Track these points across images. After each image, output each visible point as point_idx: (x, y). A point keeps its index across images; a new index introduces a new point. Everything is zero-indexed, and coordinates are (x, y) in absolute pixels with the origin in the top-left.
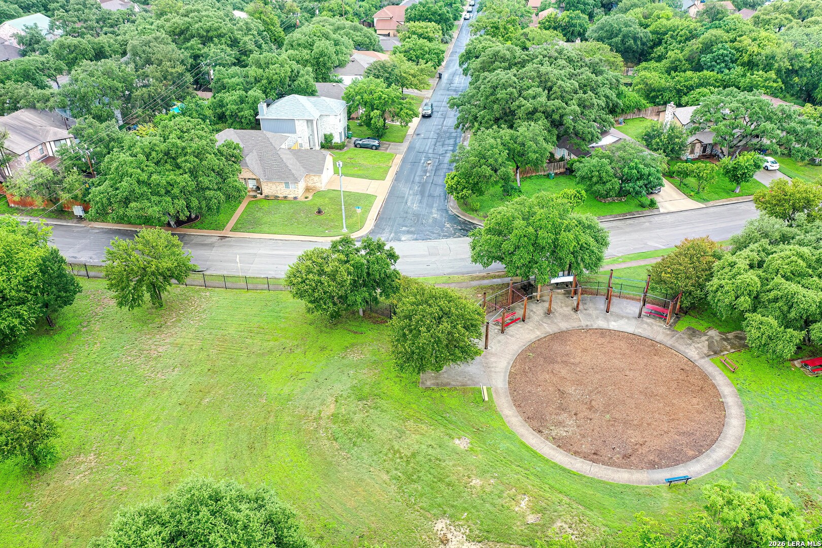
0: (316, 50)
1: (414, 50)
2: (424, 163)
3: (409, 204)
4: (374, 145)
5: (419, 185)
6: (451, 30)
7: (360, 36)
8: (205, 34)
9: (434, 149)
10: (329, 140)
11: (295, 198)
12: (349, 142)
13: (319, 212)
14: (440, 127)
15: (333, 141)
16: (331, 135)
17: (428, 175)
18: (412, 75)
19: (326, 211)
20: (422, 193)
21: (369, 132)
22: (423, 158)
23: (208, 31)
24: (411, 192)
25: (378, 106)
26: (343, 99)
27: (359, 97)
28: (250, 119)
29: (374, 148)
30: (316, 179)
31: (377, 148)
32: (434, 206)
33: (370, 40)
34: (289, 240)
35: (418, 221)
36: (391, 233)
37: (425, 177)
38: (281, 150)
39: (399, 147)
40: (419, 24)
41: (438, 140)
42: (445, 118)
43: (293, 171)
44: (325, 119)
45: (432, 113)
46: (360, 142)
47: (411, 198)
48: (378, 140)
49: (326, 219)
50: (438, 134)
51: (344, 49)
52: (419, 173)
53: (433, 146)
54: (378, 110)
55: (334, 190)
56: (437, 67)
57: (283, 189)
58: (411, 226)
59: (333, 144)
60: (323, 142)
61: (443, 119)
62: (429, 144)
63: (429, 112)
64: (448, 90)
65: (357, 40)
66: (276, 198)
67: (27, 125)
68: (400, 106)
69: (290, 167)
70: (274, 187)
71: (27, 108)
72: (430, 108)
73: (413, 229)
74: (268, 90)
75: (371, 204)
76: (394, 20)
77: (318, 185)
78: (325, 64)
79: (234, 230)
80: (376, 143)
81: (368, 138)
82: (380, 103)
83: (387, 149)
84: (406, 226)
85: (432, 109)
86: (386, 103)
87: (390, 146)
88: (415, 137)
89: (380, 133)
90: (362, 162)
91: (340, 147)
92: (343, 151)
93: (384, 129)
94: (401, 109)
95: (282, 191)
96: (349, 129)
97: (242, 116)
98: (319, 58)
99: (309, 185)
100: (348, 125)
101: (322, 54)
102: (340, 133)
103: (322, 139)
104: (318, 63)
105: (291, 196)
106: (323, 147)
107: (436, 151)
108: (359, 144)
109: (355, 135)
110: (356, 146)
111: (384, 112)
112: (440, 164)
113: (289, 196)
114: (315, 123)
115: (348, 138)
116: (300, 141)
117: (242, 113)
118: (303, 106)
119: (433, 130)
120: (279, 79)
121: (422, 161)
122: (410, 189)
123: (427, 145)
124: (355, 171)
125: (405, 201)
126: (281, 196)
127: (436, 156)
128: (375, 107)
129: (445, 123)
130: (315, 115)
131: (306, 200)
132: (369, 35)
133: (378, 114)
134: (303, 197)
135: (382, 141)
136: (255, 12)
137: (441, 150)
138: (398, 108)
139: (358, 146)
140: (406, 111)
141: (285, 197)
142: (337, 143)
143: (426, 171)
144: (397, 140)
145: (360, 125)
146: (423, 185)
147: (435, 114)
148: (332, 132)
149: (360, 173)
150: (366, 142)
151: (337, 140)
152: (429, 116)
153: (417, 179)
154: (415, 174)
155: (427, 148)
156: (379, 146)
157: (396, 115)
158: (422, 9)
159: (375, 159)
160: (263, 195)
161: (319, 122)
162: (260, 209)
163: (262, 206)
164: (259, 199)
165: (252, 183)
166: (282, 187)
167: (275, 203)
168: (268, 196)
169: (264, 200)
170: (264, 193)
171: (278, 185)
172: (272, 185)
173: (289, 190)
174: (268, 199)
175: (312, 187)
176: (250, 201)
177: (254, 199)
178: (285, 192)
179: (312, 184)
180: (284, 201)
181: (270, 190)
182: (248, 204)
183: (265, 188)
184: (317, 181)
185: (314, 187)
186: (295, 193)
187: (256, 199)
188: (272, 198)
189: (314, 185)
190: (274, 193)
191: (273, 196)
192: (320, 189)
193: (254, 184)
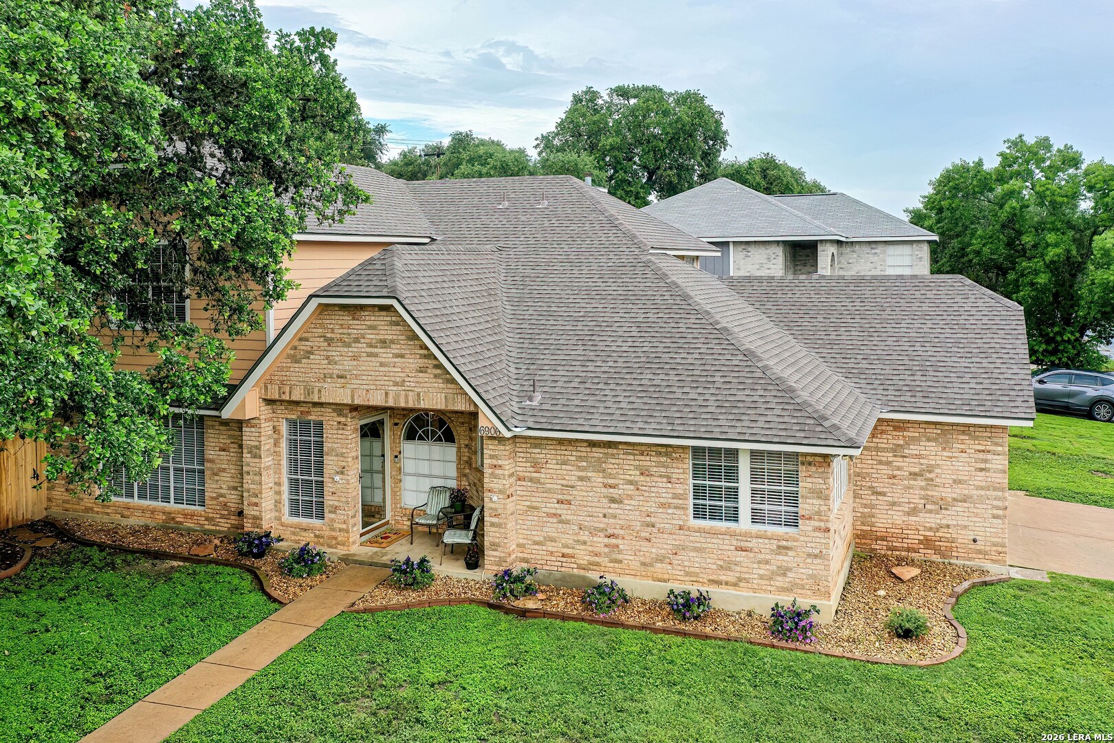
11: (797, 623)
38: (675, 262)
57: (666, 520)
66: (603, 596)
70: (590, 495)
77: (965, 524)
99: (886, 520)
105: (747, 596)
114: (827, 260)
126: (643, 584)
141: (692, 606)
160: (488, 572)
162: (398, 708)
163: (430, 676)
164: (443, 596)
165: (424, 468)
166: (666, 497)
167: (581, 663)
168: (519, 579)
169: (483, 611)
170: (495, 546)
171: (634, 475)
172: (572, 480)
173: (733, 534)
174: (524, 613)
175: (914, 538)
176: (352, 612)
177: (395, 598)
178: (684, 557)
179: (913, 512)
180: (679, 639)
181: (552, 528)
182: (309, 646)
183: (510, 505)
184: (959, 491)
185: (927, 542)
186: (784, 571)
187: (412, 596)
188: (559, 605)
189: (931, 520)
190: (583, 557)
191: (565, 584)
192: (988, 566)
193: (439, 482)
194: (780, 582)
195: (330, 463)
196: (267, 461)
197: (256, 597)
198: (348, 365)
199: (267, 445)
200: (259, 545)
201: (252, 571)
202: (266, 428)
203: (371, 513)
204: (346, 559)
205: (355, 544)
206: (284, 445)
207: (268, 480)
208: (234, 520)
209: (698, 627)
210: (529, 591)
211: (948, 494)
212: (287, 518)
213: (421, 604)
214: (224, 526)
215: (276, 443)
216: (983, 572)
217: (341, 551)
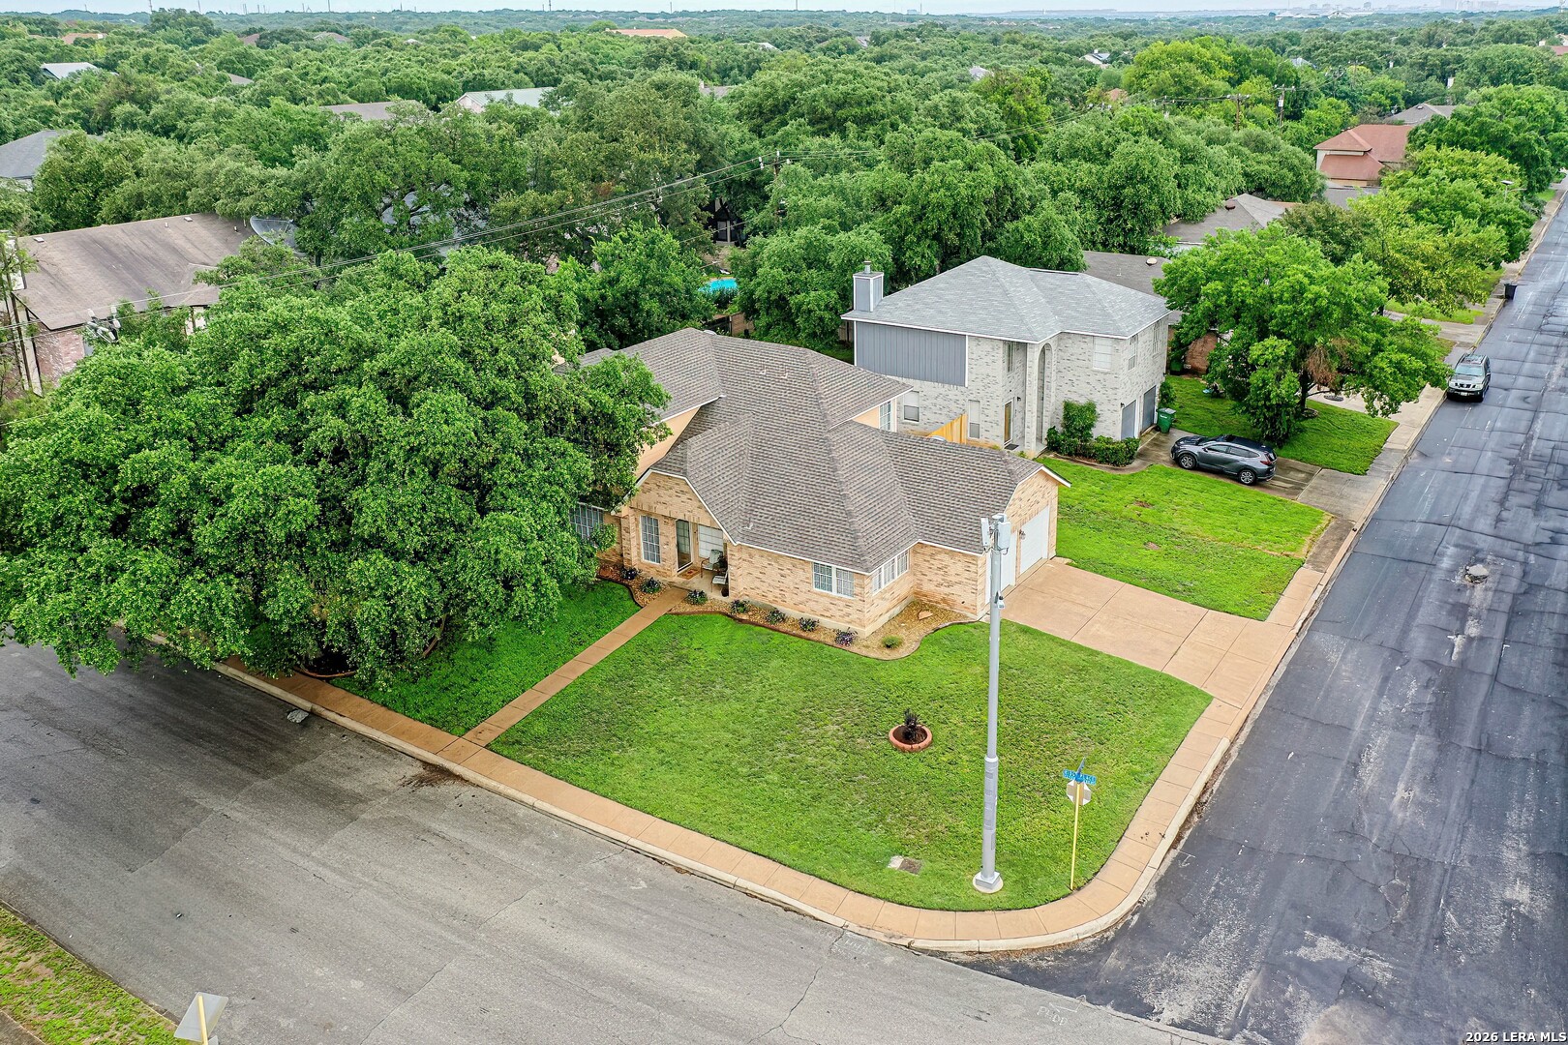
0: (1117, 163)
1: (1432, 208)
2: (1452, 572)
3: (1369, 776)
4: (1246, 468)
5: (1427, 674)
6: (1541, 190)
7: (1269, 163)
8: (829, 111)
9: (1499, 520)
10: (1079, 423)
11: (845, 638)
12: (1156, 443)
13: (910, 733)
14: (1520, 438)
15: (1096, 432)
16: (1090, 408)
17: (1473, 629)
18: (1425, 259)
19: (943, 732)
20: (1443, 721)
21: (1239, 421)
22: (1451, 550)
23: (839, 106)
24: (1385, 707)
25: (1285, 325)
26: (1158, 289)
27: (1216, 286)
28: (821, 319)
29: (1247, 477)
30: (956, 567)
31: (1259, 480)
32: (1512, 819)
33: (1297, 175)
34: (690, 872)
35: (1413, 913)
36: (1244, 966)
37: (1458, 640)
38: (851, 429)
39: (1346, 490)
40: (1452, 154)
41: (1516, 485)
42: (1536, 412)
43: (860, 523)
44: (1075, 348)
45: (1486, 388)
46: (1196, 450)
47: (1380, 741)
48: (1269, 449)
49: (924, 784)
50: (1512, 462)
51: (1210, 175)
52: (1430, 610)
53: (1493, 509)
54: (1281, 336)
55: (1025, 630)
56: (1503, 264)
57: (804, 587)
58: (1370, 940)
59: (1092, 442)
60: (1059, 429)
61: (1529, 415)
62: (1474, 495)
63: (1477, 384)
64: (1540, 330)
65: (1259, 172)
66: (775, 616)
67: (163, 254)
68: (1373, 336)
69: (856, 500)
70: (773, 572)
71: (203, 211)
72: (1480, 371)
73: (1380, 970)
74: (910, 238)
75: (1176, 733)
76: (1375, 157)
77: (960, 594)
78: (1137, 206)
79: (510, 745)
80: (1258, 460)
81: (1230, 439)
82: (1296, 314)
83: (1297, 488)
84: (1338, 933)
85: (1488, 377)
86: (1318, 316)
87: (1314, 481)
88: (1415, 459)
89: (1283, 429)
90: (1186, 524)
91: (1117, 456)
92: (1125, 473)
93: (1297, 416)
94: (1378, 348)
95: (802, 597)
96: (1166, 398)
97: (799, 307)
98: (1124, 187)
99: (928, 587)
100: (1164, 386)
101: (1132, 177)
102: (1128, 410)
103: (1053, 418)
104: (1118, 205)
105: (833, 623)
106: (1054, 445)
107: (1506, 529)
108: (1190, 454)
109: (1186, 424)
110: (1177, 461)
111: (1304, 349)
112: (1530, 589)
113: (824, 622)
114: (1033, 356)
115: (1157, 429)
116: (973, 415)
117: (800, 297)
118: (1006, 293)
119: (1491, 445)
120: (950, 202)
121: (1446, 563)
122: (1380, 694)
123: (1465, 497)
124: (1148, 558)
125: (1348, 753)
126: (792, 613)
127: (1508, 549)
128: (1272, 325)
129: (1538, 427)
130: (1040, 330)
131: (887, 654)
132: (1296, 162)
133: (1281, 350)
134: (876, 641)
135: (1284, 455)
136: (995, 89)
137: (1533, 525)
138: (1365, 341)
139: (1187, 462)
140: (1395, 357)
141: (809, 625)
142: (1108, 441)
143: (1461, 612)
144: (1345, 463)
145: (1215, 395)
146: (1449, 682)
147: (1495, 394)
148: (1096, 398)
149: (1164, 567)
150: (1219, 450)
151: (1108, 428)
152: (1476, 399)
153: (1419, 643)
154: (1411, 615)
155: (1467, 510)
156: (1268, 472)
157: (1354, 371)
158: (1461, 126)
159: (1243, 522)
160: (730, 599)
161: (1052, 357)
162: (681, 658)
163: (695, 646)
164: (709, 609)
165: (709, 539)
166: (803, 578)
167: (754, 646)
168: (742, 605)
169: (724, 618)
170: (733, 588)
171: (790, 567)
172: (766, 565)
173: (828, 596)
174: (741, 621)
175: (938, 598)
176: (670, 614)
177: (688, 608)
178: (811, 603)
179: (939, 585)
180: (797, 639)
181: (758, 584)
182: (650, 628)
183: (739, 572)
184: (958, 579)
185: (944, 600)
186: (848, 615)
187: (696, 608)
188: (758, 619)
189: (947, 590)
190: (771, 597)
191: (764, 607)
192: (969, 615)
193: (715, 547)
194: (847, 619)
195: (662, 539)
196: (633, 534)
197: (629, 603)
198: (668, 499)
199: (632, 527)
200: (632, 574)
201: (628, 586)
202: (632, 519)
203: (683, 558)
204: (671, 584)
205: (674, 575)
206: (640, 526)
207: (634, 543)
208: (619, 557)
209: (812, 636)
210: (745, 611)
211: (954, 579)
212: (643, 560)
213: (699, 612)
214: (614, 559)
215: (637, 526)
216: (965, 617)
217: (668, 579)
